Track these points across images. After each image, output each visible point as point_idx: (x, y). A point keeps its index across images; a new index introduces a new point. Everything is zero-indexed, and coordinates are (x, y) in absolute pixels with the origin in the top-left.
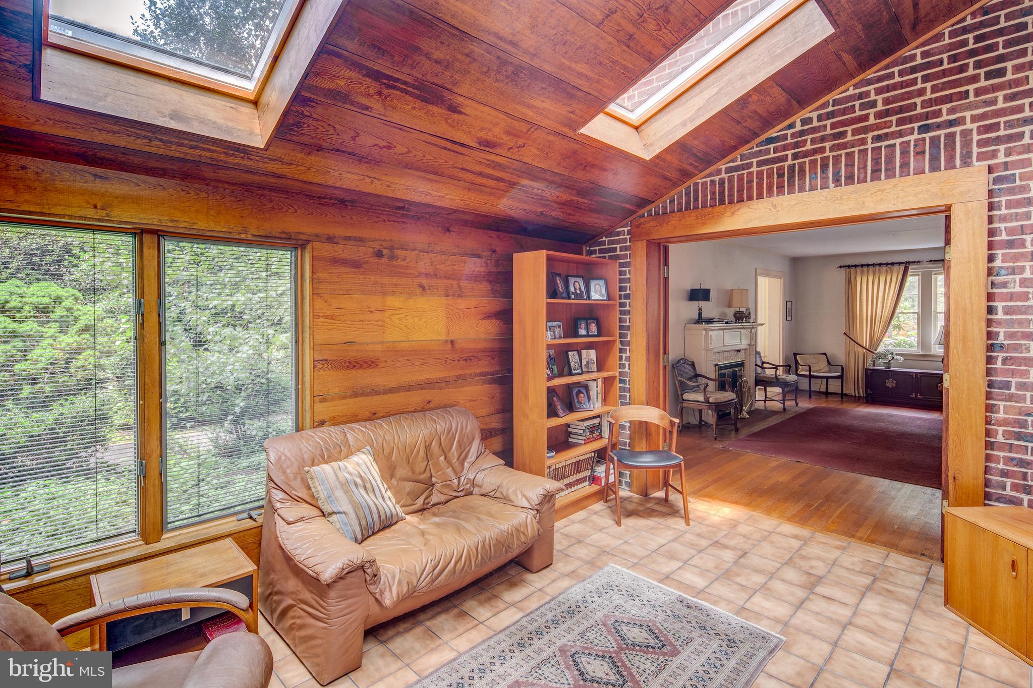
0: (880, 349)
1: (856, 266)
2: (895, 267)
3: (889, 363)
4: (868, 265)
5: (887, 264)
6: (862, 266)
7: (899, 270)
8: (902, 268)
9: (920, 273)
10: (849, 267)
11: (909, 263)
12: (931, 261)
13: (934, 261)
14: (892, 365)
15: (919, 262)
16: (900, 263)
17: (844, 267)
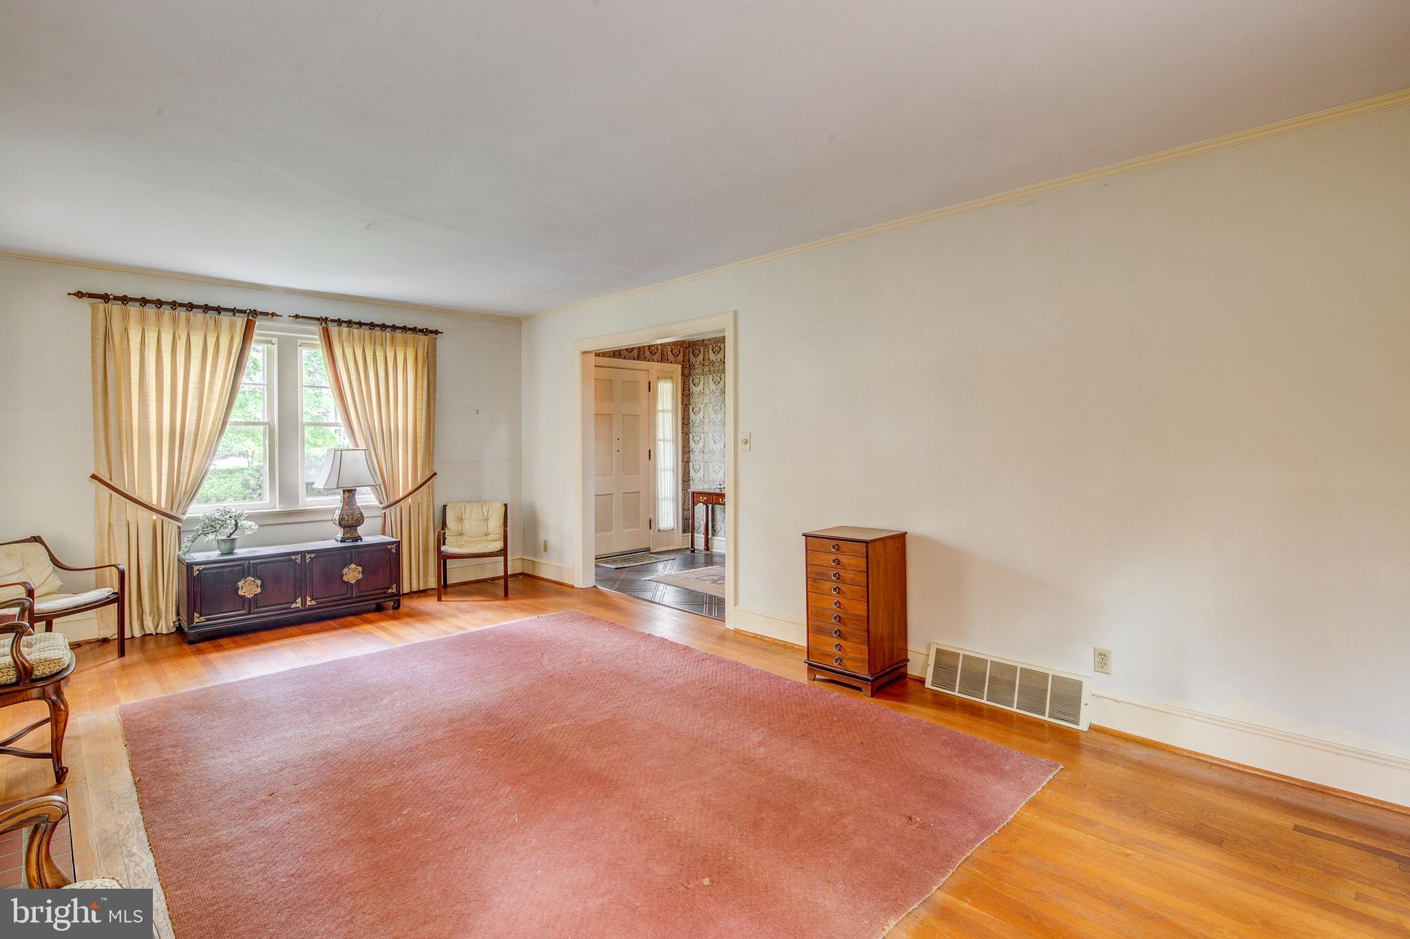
0: (196, 510)
1: (125, 300)
2: (225, 319)
3: (230, 541)
4: (159, 303)
5: (206, 308)
6: (144, 302)
7: (232, 328)
8: (240, 321)
9: (275, 340)
10: (106, 298)
11: (255, 313)
12: (297, 316)
13: (303, 317)
14: (237, 543)
15: (273, 314)
16: (234, 311)
17: (91, 296)
